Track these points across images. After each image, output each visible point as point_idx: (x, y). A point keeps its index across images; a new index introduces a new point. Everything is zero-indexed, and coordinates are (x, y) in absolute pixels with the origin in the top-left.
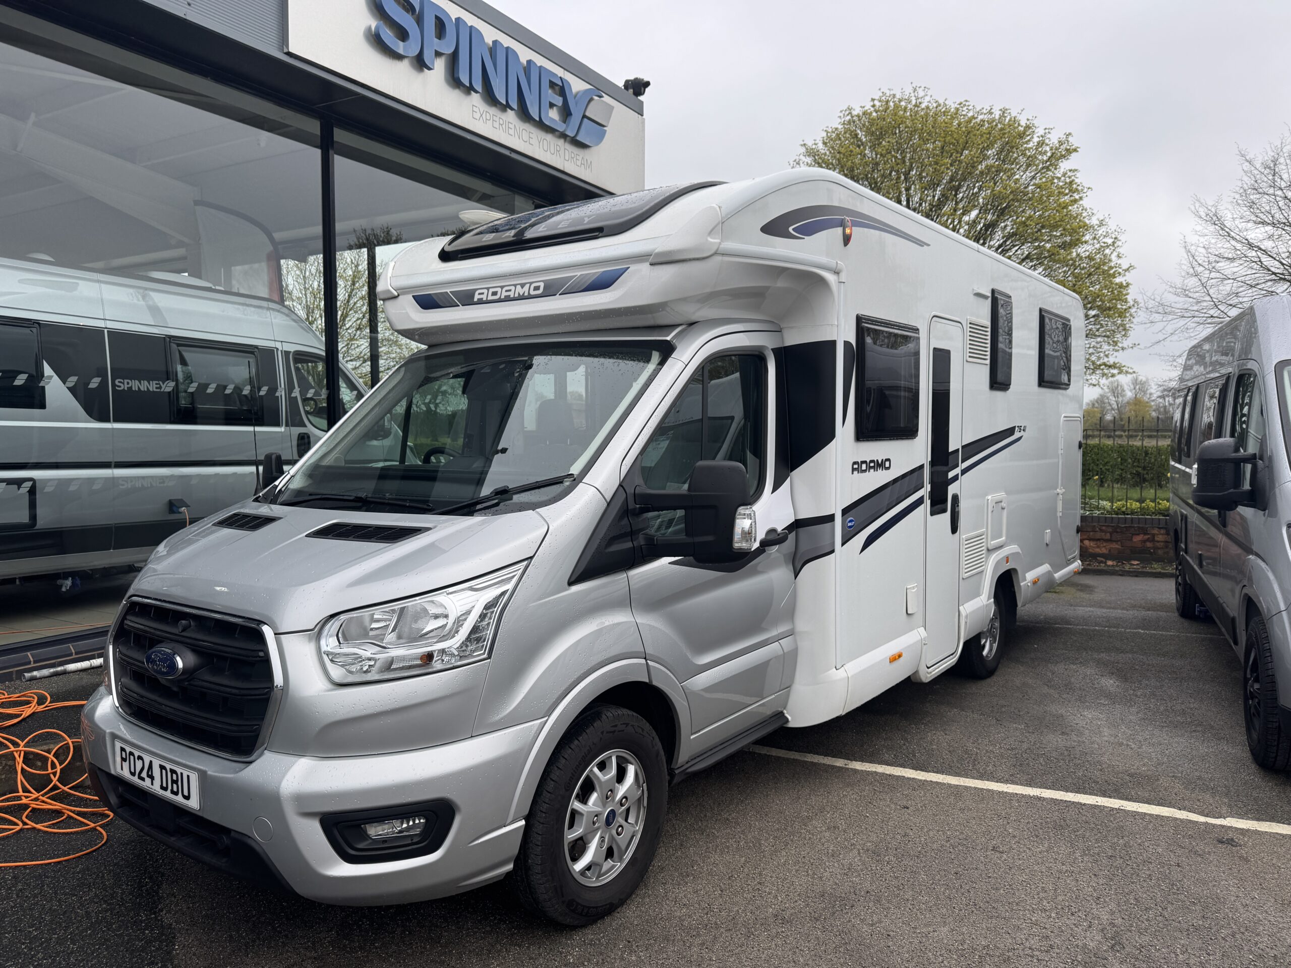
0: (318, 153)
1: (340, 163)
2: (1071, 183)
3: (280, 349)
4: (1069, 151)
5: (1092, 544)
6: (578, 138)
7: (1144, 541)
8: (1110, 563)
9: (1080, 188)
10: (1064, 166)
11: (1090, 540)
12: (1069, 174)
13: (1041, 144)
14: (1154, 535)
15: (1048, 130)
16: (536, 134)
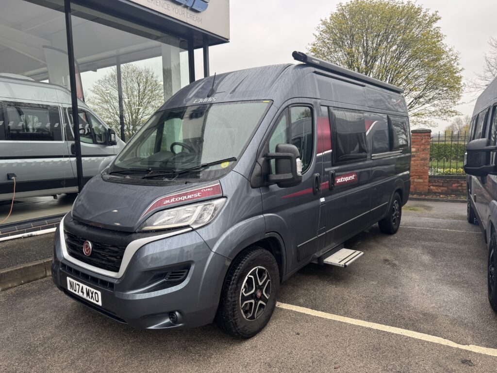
0: (64, 14)
1: (74, 19)
2: (437, 33)
3: (61, 106)
4: (437, 19)
5: (434, 188)
6: (193, 7)
7: (458, 187)
8: (441, 196)
9: (441, 35)
10: (435, 25)
11: (433, 186)
12: (437, 29)
13: (425, 16)
14: (462, 184)
15: (428, 10)
16: (172, 5)
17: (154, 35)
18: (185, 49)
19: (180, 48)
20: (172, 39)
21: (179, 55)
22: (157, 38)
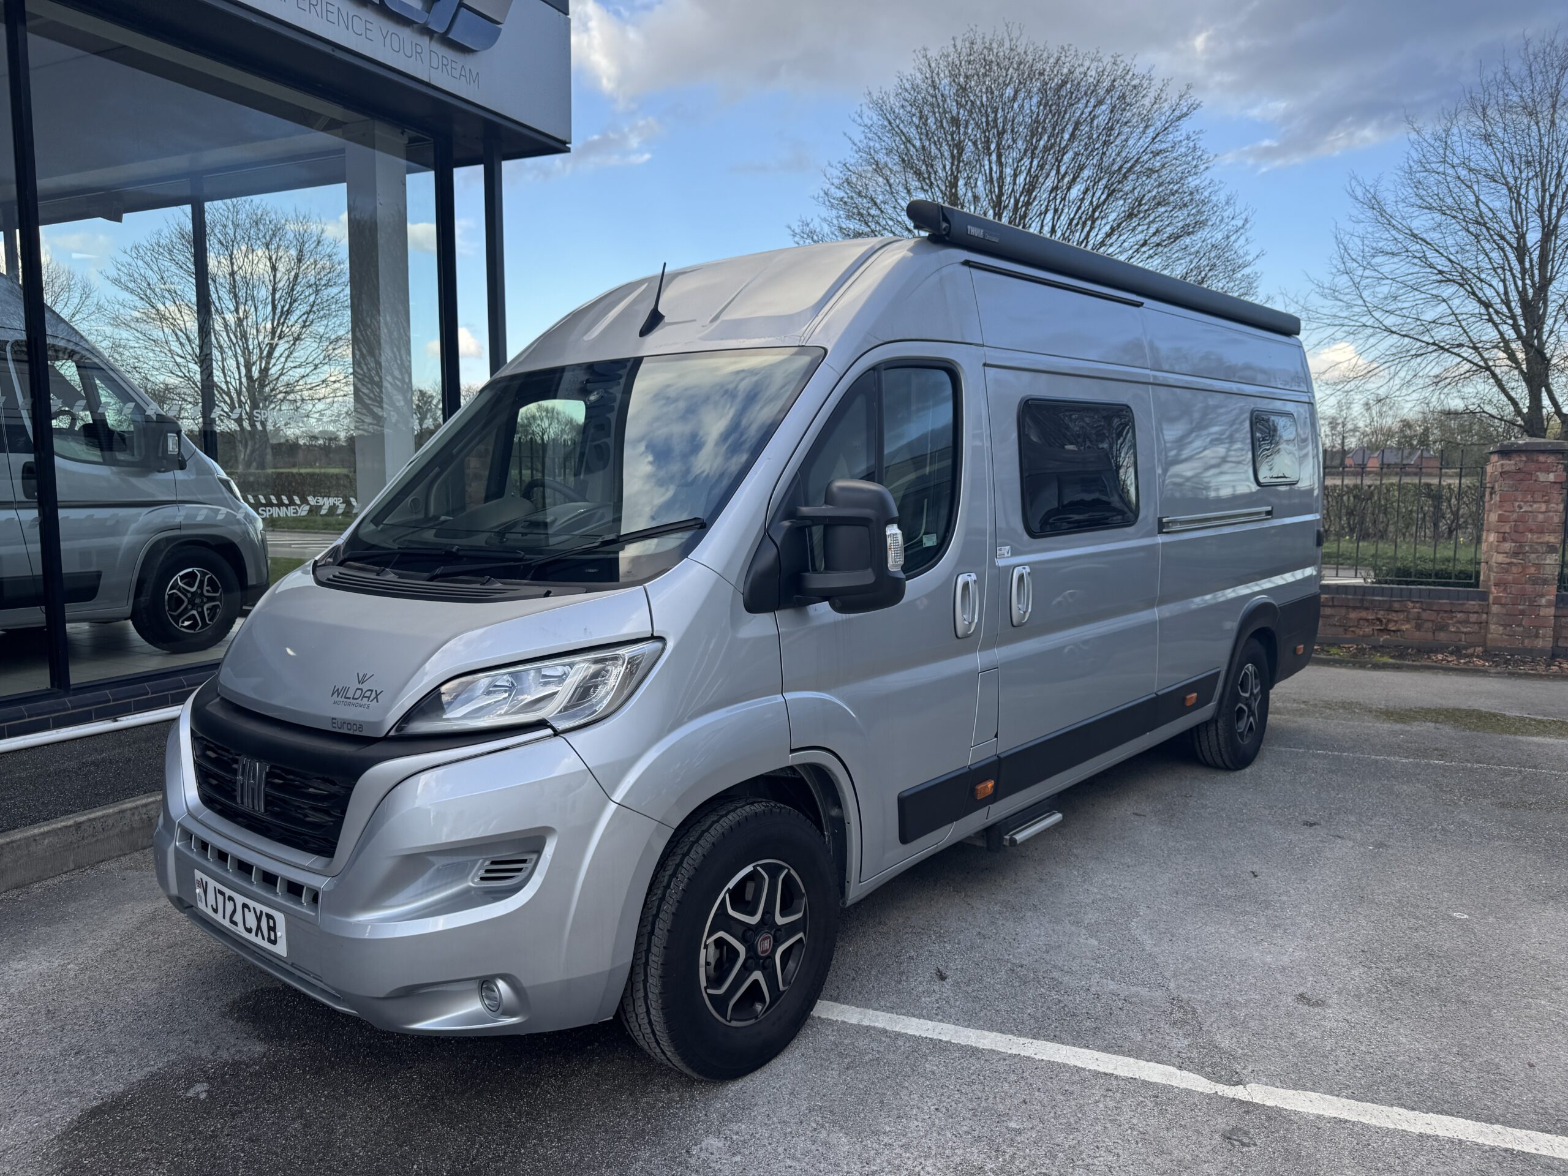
9: (1205, 155)
10: (1187, 126)
12: (1193, 137)
15: (1167, 82)
16: (378, 25)
17: (319, 115)
18: (425, 166)
19: (408, 159)
20: (381, 130)
21: (404, 184)
22: (331, 126)
